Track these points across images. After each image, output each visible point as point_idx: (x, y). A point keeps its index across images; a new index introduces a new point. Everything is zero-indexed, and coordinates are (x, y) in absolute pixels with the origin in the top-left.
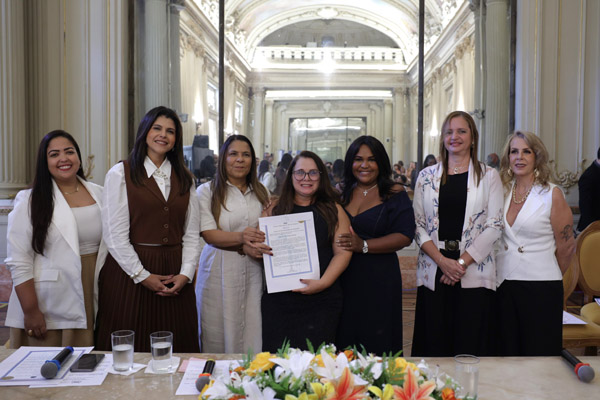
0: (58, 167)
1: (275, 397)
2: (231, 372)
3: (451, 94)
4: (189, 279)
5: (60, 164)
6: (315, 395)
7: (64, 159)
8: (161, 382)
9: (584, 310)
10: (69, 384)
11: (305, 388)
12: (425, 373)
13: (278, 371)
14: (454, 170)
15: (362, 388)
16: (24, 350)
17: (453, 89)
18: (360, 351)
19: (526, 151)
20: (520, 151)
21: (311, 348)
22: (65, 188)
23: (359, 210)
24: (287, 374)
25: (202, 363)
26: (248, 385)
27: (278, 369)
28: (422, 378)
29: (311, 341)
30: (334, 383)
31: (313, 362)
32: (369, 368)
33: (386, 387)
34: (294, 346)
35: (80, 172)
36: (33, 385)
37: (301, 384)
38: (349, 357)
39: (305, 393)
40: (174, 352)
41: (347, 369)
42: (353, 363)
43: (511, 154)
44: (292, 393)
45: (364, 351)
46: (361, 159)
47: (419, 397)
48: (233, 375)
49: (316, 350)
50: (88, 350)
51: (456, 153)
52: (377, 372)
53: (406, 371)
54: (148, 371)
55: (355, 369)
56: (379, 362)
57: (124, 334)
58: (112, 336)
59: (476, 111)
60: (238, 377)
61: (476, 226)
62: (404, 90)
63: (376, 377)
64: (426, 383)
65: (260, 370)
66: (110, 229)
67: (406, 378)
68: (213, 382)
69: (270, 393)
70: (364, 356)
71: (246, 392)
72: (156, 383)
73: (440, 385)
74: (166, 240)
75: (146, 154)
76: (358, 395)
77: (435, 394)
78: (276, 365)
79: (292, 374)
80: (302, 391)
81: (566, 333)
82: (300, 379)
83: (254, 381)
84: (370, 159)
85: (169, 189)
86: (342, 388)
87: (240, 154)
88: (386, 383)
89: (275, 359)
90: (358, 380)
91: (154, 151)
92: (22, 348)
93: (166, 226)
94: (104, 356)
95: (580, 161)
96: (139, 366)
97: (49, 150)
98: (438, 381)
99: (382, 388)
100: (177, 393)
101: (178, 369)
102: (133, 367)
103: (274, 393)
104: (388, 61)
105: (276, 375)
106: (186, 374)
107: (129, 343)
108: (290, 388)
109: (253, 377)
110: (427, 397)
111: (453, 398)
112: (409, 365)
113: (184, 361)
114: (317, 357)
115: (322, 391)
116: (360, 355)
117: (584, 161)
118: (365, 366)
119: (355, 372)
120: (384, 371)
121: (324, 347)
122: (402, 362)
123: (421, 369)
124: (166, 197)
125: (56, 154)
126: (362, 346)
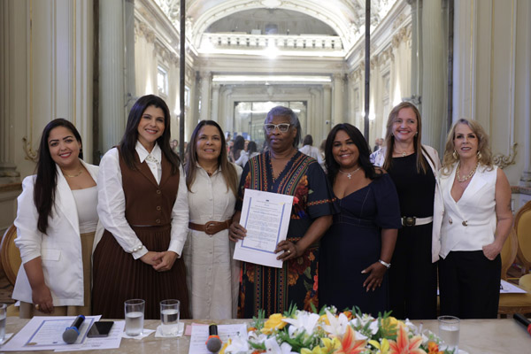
0: (60, 155)
1: (292, 351)
2: (248, 330)
3: (388, 80)
4: (177, 254)
5: (61, 152)
6: (326, 348)
7: (64, 148)
8: (172, 345)
9: (522, 280)
10: (90, 348)
11: (316, 342)
12: (413, 329)
15: (362, 342)
17: (390, 76)
18: (357, 311)
19: (471, 136)
20: (465, 136)
21: (315, 310)
23: (345, 194)
24: (300, 331)
25: (206, 328)
26: (270, 342)
27: (291, 328)
28: (411, 334)
30: (340, 337)
31: (320, 321)
32: (368, 325)
33: (383, 341)
34: (300, 308)
36: (58, 349)
37: (313, 339)
38: (348, 317)
39: (318, 347)
40: (180, 317)
41: (349, 327)
42: (354, 321)
43: (456, 139)
44: (305, 347)
45: (360, 312)
46: (339, 144)
47: (410, 349)
48: (251, 333)
49: (319, 312)
50: (97, 318)
51: (403, 141)
52: (374, 327)
53: (398, 327)
54: (158, 335)
55: (356, 326)
56: (374, 321)
57: (136, 302)
59: (413, 97)
60: (255, 336)
62: (342, 75)
63: (374, 332)
64: (415, 338)
65: (276, 329)
67: (398, 333)
68: (231, 341)
69: (287, 347)
70: (361, 316)
71: (268, 346)
72: (168, 345)
73: (425, 339)
74: (158, 221)
75: (138, 139)
76: (359, 348)
77: (422, 346)
78: (288, 325)
79: (305, 331)
80: (314, 345)
82: (311, 337)
83: (272, 339)
86: (346, 343)
87: (210, 138)
88: (381, 337)
89: (288, 320)
90: (358, 336)
91: (144, 139)
92: (35, 317)
94: (112, 323)
95: (512, 144)
96: (149, 332)
97: (50, 140)
98: (423, 336)
99: (379, 342)
100: (190, 353)
101: (184, 333)
102: (143, 333)
103: (290, 348)
104: (328, 48)
105: (290, 333)
106: (192, 339)
107: (140, 311)
108: (304, 342)
109: (269, 335)
110: (417, 348)
111: (437, 350)
112: (399, 323)
113: (188, 326)
114: (323, 317)
115: (331, 344)
116: (357, 315)
117: (516, 145)
118: (364, 324)
119: (356, 329)
120: (380, 328)
121: (326, 309)
122: (393, 320)
123: (409, 326)
124: (158, 181)
125: (56, 143)
126: (358, 308)
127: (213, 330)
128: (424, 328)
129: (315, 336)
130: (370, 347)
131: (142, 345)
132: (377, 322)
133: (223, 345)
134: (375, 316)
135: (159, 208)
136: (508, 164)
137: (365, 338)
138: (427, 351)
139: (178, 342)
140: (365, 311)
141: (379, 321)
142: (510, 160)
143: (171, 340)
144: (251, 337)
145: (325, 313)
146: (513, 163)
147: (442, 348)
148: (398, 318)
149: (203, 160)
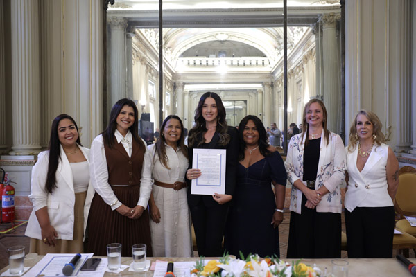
0: (65, 138)
2: (191, 273)
3: (300, 86)
4: (144, 207)
5: (67, 136)
7: (69, 133)
9: (398, 223)
12: (319, 273)
13: (224, 273)
14: (312, 137)
16: (49, 256)
18: (275, 258)
22: (68, 150)
23: (249, 163)
24: (231, 275)
25: (165, 264)
31: (246, 267)
32: (283, 271)
35: (78, 141)
38: (268, 263)
40: (147, 256)
41: (268, 272)
42: (273, 267)
43: (357, 125)
48: (193, 275)
49: (246, 258)
50: (90, 256)
51: (313, 125)
52: (289, 272)
53: (307, 273)
54: (131, 270)
55: (274, 271)
56: (288, 266)
57: (115, 246)
59: (318, 96)
61: (326, 172)
62: (270, 83)
65: (212, 273)
66: (96, 177)
70: (278, 262)
74: (130, 182)
75: (116, 128)
78: (221, 270)
79: (234, 275)
85: (131, 150)
87: (174, 127)
89: (222, 266)
91: (121, 127)
93: (131, 173)
94: (100, 260)
95: (388, 127)
96: (127, 266)
97: (59, 127)
101: (150, 268)
102: (120, 268)
104: (260, 65)
105: (223, 276)
106: (155, 272)
107: (119, 252)
112: (309, 269)
114: (249, 262)
116: (275, 262)
117: (390, 127)
118: (280, 269)
119: (274, 274)
120: (293, 272)
121: (251, 257)
122: (303, 267)
123: (316, 271)
124: (130, 155)
125: (64, 129)
126: (276, 256)
127: (170, 267)
132: (290, 267)
139: (145, 275)
141: (293, 265)
142: (386, 138)
143: (140, 274)
146: (389, 140)
149: (169, 141)
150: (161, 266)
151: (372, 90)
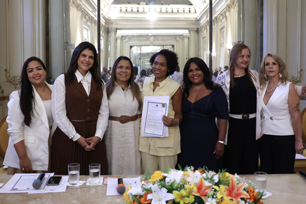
0: (33, 78)
1: (168, 192)
2: (141, 181)
3: (224, 32)
4: (100, 139)
5: (35, 76)
6: (187, 190)
7: (36, 73)
8: (96, 190)
10: (48, 191)
11: (182, 187)
12: (239, 179)
13: (167, 180)
15: (209, 187)
16: (17, 175)
17: (225, 29)
18: (206, 169)
19: (274, 64)
22: (39, 89)
23: (196, 99)
24: (172, 181)
25: (116, 180)
26: (154, 187)
27: (167, 179)
28: (238, 182)
29: (180, 165)
30: (196, 184)
31: (184, 175)
32: (212, 177)
33: (221, 186)
36: (30, 192)
37: (180, 185)
38: (201, 172)
39: (183, 190)
41: (201, 178)
42: (204, 175)
43: (266, 66)
44: (175, 190)
46: (192, 71)
47: (237, 191)
48: (143, 182)
49: (183, 170)
50: (52, 175)
52: (216, 178)
53: (230, 178)
54: (88, 184)
55: (205, 177)
57: (74, 165)
58: (69, 166)
60: (145, 184)
62: (196, 29)
63: (216, 181)
64: (240, 184)
65: (158, 180)
66: (56, 112)
67: (231, 182)
68: (131, 187)
69: (164, 190)
70: (208, 172)
71: (153, 189)
72: (94, 190)
73: (246, 185)
74: (88, 118)
75: (77, 69)
76: (207, 191)
77: (244, 189)
78: (165, 177)
79: (175, 180)
80: (181, 189)
81: (296, 164)
82: (179, 184)
83: (156, 185)
84: (197, 69)
85: (90, 89)
86: (200, 188)
87: (124, 68)
88: (220, 184)
89: (165, 175)
90: (207, 184)
91: (81, 68)
94: (61, 177)
95: (299, 70)
96: (85, 182)
97: (28, 69)
98: (245, 183)
99: (219, 187)
100: (107, 195)
101: (103, 183)
102: (79, 183)
103: (166, 191)
104: (187, 13)
105: (166, 182)
106: (108, 186)
107: (77, 170)
108: (174, 187)
109: (154, 183)
110: (241, 191)
111: (254, 192)
112: (231, 176)
113: (105, 179)
114: (186, 173)
115: (190, 188)
116: (206, 171)
117: (301, 70)
118: (210, 177)
119: (206, 179)
120: (219, 178)
121: (187, 168)
122: (227, 174)
123: (237, 178)
124: (88, 94)
126: (206, 167)
127: (120, 181)
128: (245, 179)
129: (181, 183)
130: (213, 190)
131: (79, 190)
132: (217, 175)
133: (126, 190)
134: (217, 172)
135: (89, 110)
136: (297, 82)
137: (210, 184)
138: (248, 192)
139: (100, 188)
140: (210, 169)
141: (219, 175)
142: (298, 80)
143: (96, 187)
144: (143, 185)
145: (187, 170)
146: (300, 81)
147: (257, 191)
148: (230, 173)
149: (119, 80)
150: (112, 182)
151: (286, 38)
